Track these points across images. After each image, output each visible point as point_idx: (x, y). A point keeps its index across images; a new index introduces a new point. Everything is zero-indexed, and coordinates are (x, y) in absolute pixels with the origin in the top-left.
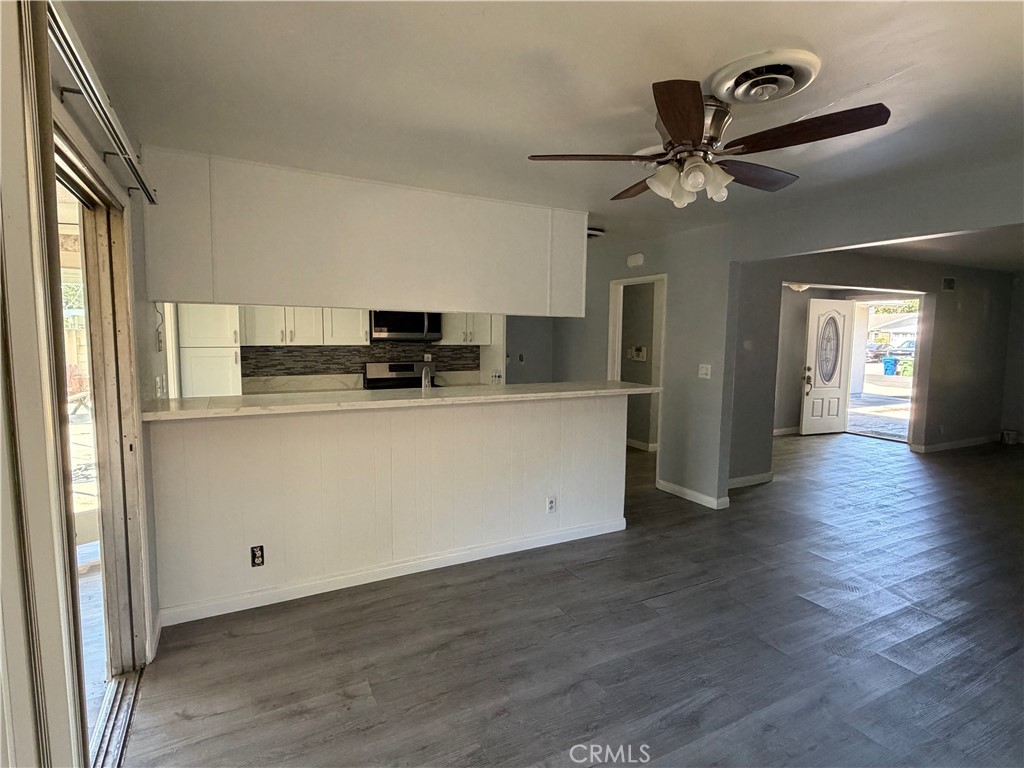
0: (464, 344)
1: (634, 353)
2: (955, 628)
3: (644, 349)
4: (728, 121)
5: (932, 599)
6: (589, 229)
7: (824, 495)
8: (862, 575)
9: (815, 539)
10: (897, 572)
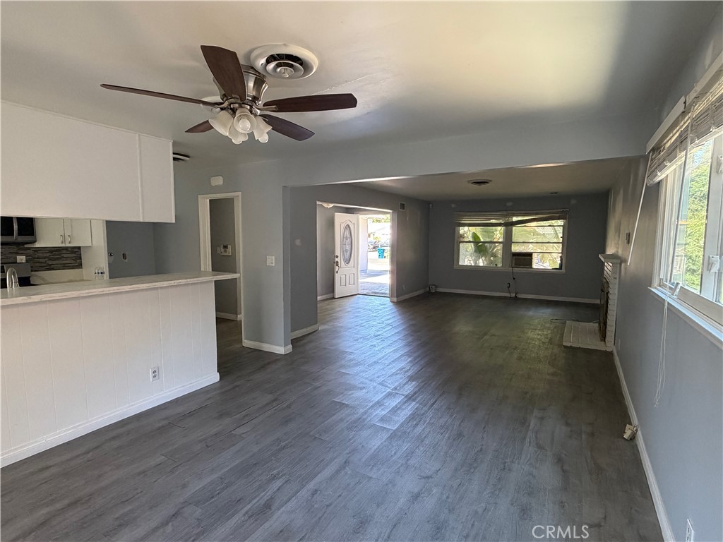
0: (63, 245)
1: (223, 250)
2: (410, 398)
3: (230, 247)
4: (265, 87)
5: (400, 384)
6: (174, 154)
7: (347, 333)
8: (367, 378)
9: (343, 362)
10: (384, 373)
